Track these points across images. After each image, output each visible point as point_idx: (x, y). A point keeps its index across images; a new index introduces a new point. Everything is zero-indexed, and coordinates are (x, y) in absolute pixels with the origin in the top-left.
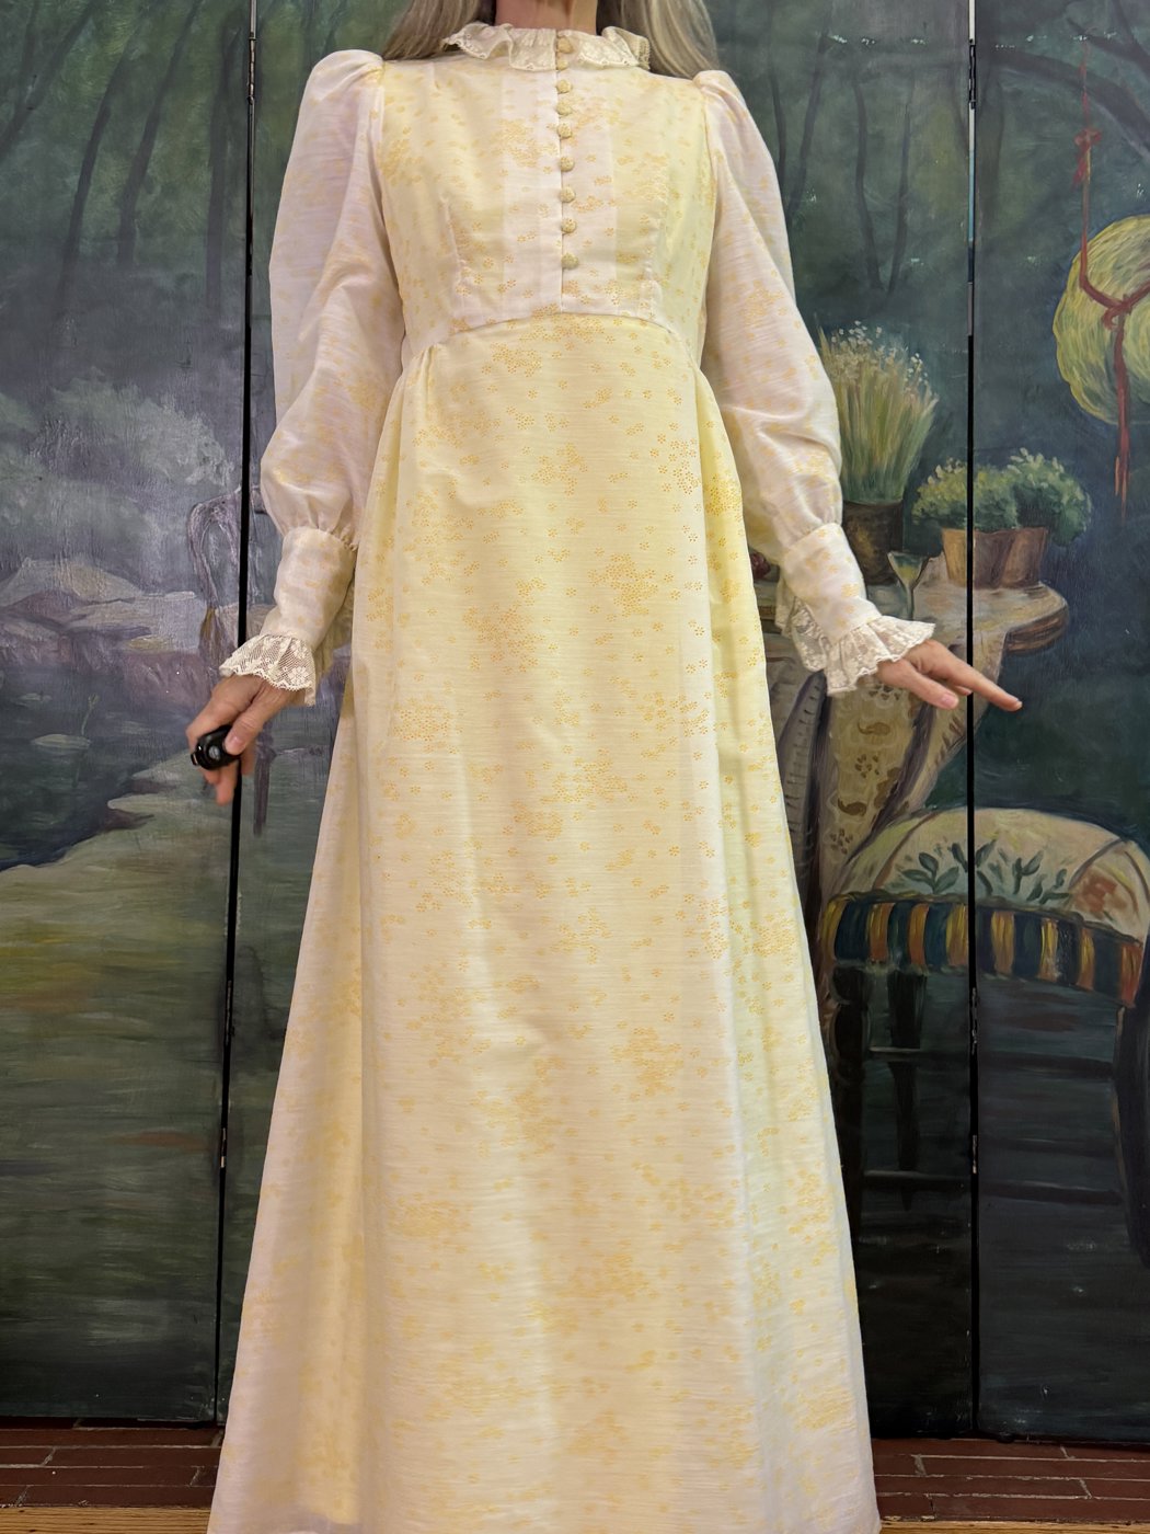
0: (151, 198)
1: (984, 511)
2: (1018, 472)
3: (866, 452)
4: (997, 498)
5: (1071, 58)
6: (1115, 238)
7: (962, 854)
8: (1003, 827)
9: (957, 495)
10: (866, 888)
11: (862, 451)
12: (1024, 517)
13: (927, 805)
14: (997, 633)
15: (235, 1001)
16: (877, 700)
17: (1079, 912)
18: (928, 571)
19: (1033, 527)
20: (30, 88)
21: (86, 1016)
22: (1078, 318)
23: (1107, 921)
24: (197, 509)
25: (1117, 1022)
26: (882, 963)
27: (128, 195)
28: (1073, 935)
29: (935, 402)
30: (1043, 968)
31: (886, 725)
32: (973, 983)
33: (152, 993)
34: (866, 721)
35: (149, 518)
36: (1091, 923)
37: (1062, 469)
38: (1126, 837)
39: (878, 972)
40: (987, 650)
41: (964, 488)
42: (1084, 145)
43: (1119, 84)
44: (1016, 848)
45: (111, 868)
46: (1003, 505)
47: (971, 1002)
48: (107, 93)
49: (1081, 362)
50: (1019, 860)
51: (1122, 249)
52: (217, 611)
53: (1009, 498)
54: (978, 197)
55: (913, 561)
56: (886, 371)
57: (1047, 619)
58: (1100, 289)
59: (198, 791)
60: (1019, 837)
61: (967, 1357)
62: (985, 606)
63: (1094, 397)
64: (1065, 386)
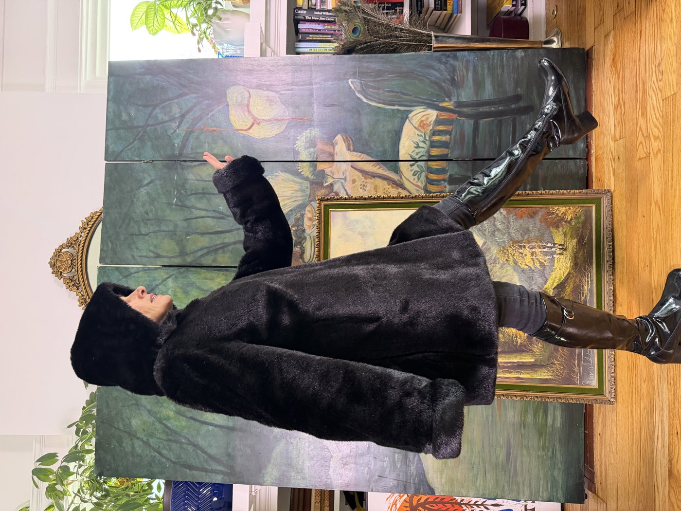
1: (312, 158)
2: (301, 148)
3: (294, 192)
4: (308, 154)
5: (183, 134)
6: (235, 122)
7: (413, 163)
8: (405, 152)
9: (307, 165)
13: (398, 174)
14: (348, 153)
16: (367, 189)
17: (430, 129)
18: (329, 174)
20: (183, 441)
22: (258, 132)
23: (432, 122)
25: (462, 119)
26: (445, 187)
28: (436, 132)
29: (280, 172)
30: (446, 140)
31: (375, 185)
32: (451, 160)
34: (374, 192)
36: (433, 127)
37: (300, 136)
38: (407, 117)
39: (448, 189)
40: (353, 157)
41: (304, 163)
42: (208, 130)
43: (190, 121)
44: (411, 148)
47: (457, 160)
48: (185, 417)
49: (269, 131)
50: (415, 147)
51: (238, 119)
53: (308, 151)
55: (326, 178)
57: (344, 139)
58: (249, 126)
60: (408, 147)
61: (564, 161)
62: (340, 157)
63: (280, 127)
64: (276, 134)
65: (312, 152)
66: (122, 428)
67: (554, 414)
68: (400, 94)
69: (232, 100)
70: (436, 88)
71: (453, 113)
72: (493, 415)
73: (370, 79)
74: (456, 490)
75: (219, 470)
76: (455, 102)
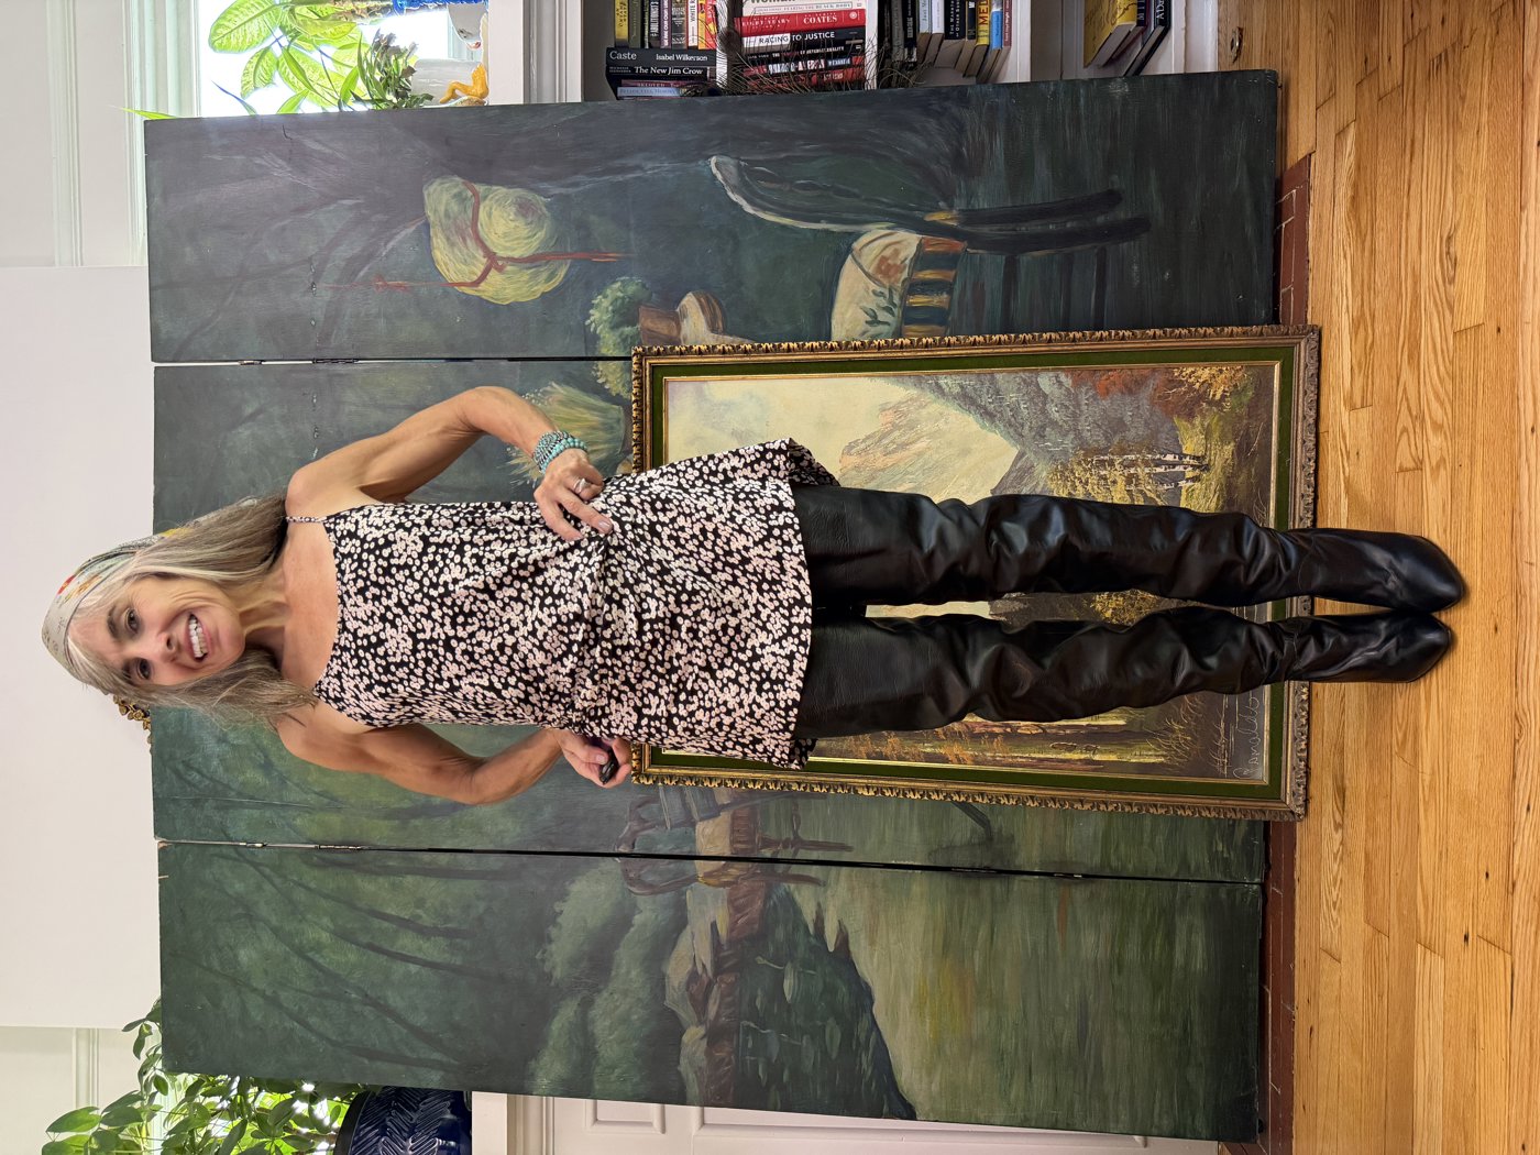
0: (424, 916)
1: (628, 350)
2: (601, 327)
3: (588, 431)
4: (619, 340)
5: (327, 296)
6: (446, 264)
8: (844, 334)
9: (615, 367)
11: (588, 434)
12: (633, 324)
15: (967, 865)
17: (903, 278)
19: (638, 316)
20: (353, 996)
21: (977, 969)
22: (499, 288)
23: (907, 262)
25: (978, 253)
27: (423, 932)
28: (918, 284)
29: (554, 384)
30: (940, 304)
33: (961, 923)
35: (637, 919)
36: (909, 273)
37: (600, 297)
38: (849, 250)
41: (611, 363)
42: (384, 287)
43: (343, 264)
44: (859, 324)
45: (875, 950)
46: (624, 336)
48: (356, 944)
49: (528, 285)
50: (867, 322)
51: (453, 259)
52: (700, 875)
53: (617, 333)
57: (701, 305)
58: (479, 274)
59: (822, 889)
60: (852, 322)
63: (551, 276)
64: (543, 294)
65: (627, 337)
66: (218, 969)
67: (1189, 942)
68: (831, 193)
69: (436, 211)
70: (917, 176)
71: (956, 238)
72: (1047, 942)
73: (761, 158)
74: (963, 1110)
75: (434, 1060)
76: (961, 211)
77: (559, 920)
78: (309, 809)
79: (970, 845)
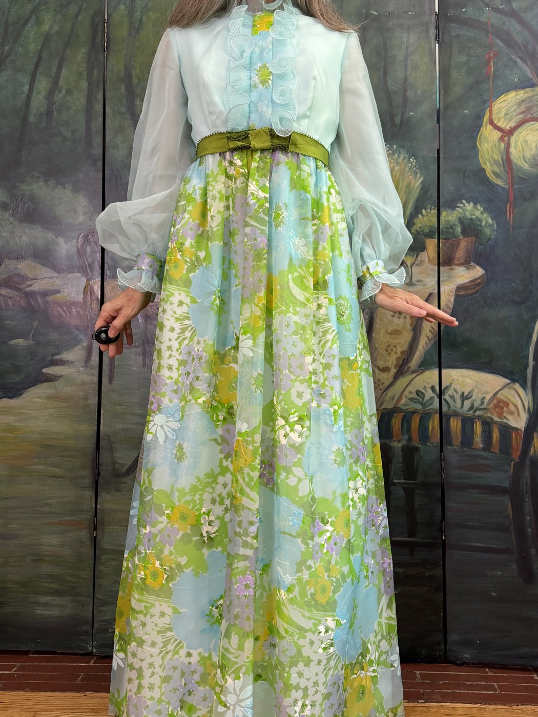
0: (61, 95)
1: (445, 230)
2: (461, 211)
4: (451, 224)
5: (483, 19)
6: (505, 101)
7: (436, 390)
8: (456, 377)
9: (432, 223)
10: (391, 406)
12: (464, 232)
13: (419, 368)
14: (452, 287)
15: (100, 460)
16: (395, 319)
17: (493, 417)
18: (419, 258)
19: (469, 237)
20: (7, 48)
21: (33, 467)
22: (489, 139)
23: (505, 421)
24: (81, 236)
25: (511, 468)
26: (399, 441)
27: (50, 94)
28: (489, 427)
29: (421, 179)
30: (475, 443)
31: (399, 331)
32: (442, 450)
33: (63, 456)
34: (390, 329)
35: (61, 240)
36: (497, 421)
37: (482, 209)
38: (514, 381)
39: (397, 445)
40: (447, 295)
41: (436, 219)
42: (490, 58)
43: (506, 29)
44: (461, 387)
45: (44, 400)
46: (454, 227)
47: (441, 460)
48: (41, 49)
49: (490, 159)
50: (463, 393)
51: (509, 106)
52: (91, 282)
53: (457, 223)
54: (441, 84)
55: (412, 254)
56: (398, 165)
57: (476, 280)
58: (499, 124)
59: (83, 365)
60: (463, 382)
61: (441, 625)
62: (446, 274)
63: (497, 175)
64: (483, 170)
72: (51, 513)
77: (60, 186)
78: (131, 13)
79: (114, 463)
